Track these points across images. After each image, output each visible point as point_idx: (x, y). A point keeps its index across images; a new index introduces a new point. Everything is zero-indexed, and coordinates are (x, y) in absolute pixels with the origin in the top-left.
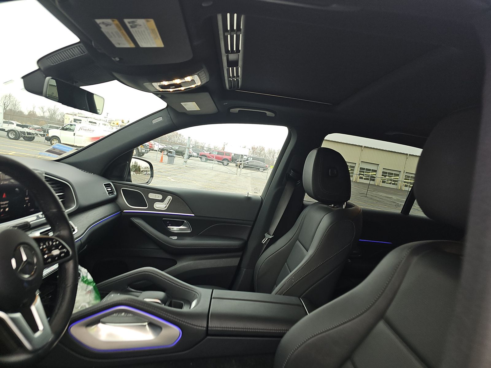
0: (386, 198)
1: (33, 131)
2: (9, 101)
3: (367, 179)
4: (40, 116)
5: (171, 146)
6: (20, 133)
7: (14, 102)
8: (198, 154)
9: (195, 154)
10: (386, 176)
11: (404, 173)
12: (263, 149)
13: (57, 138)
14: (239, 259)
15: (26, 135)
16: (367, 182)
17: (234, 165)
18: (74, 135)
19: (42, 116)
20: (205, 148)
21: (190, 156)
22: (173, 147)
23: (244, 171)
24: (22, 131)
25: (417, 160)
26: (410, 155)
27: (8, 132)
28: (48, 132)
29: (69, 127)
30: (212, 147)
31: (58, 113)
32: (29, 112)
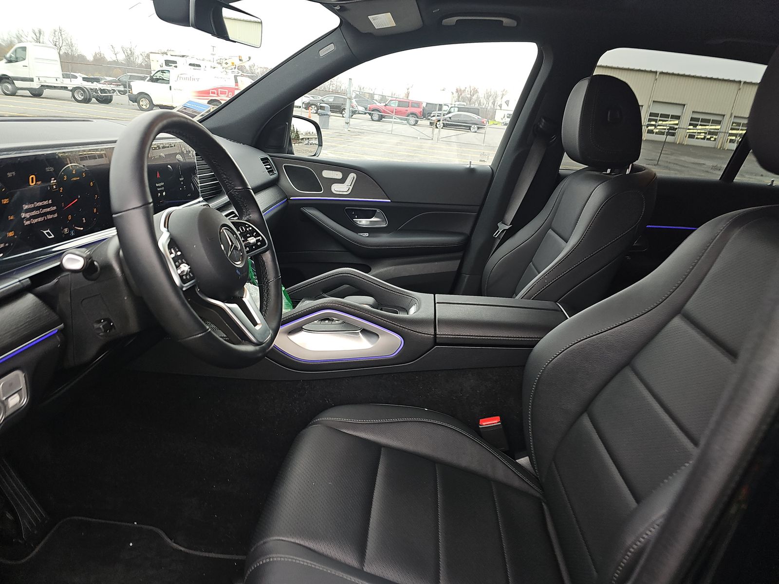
0: (694, 166)
1: (109, 86)
2: (61, 39)
3: (662, 132)
4: (111, 60)
5: (321, 98)
6: (90, 90)
7: (69, 41)
8: (366, 109)
9: (361, 109)
10: (697, 125)
11: (731, 116)
12: (476, 91)
13: (145, 96)
14: (458, 262)
15: (99, 93)
16: (662, 138)
17: (428, 122)
18: (171, 89)
19: (115, 61)
20: (376, 97)
21: (354, 112)
22: (324, 99)
23: (446, 132)
24: (92, 87)
25: (754, 91)
26: (745, 83)
27: (73, 90)
28: (130, 87)
29: (159, 75)
30: (387, 93)
31: (137, 53)
32: (94, 55)
